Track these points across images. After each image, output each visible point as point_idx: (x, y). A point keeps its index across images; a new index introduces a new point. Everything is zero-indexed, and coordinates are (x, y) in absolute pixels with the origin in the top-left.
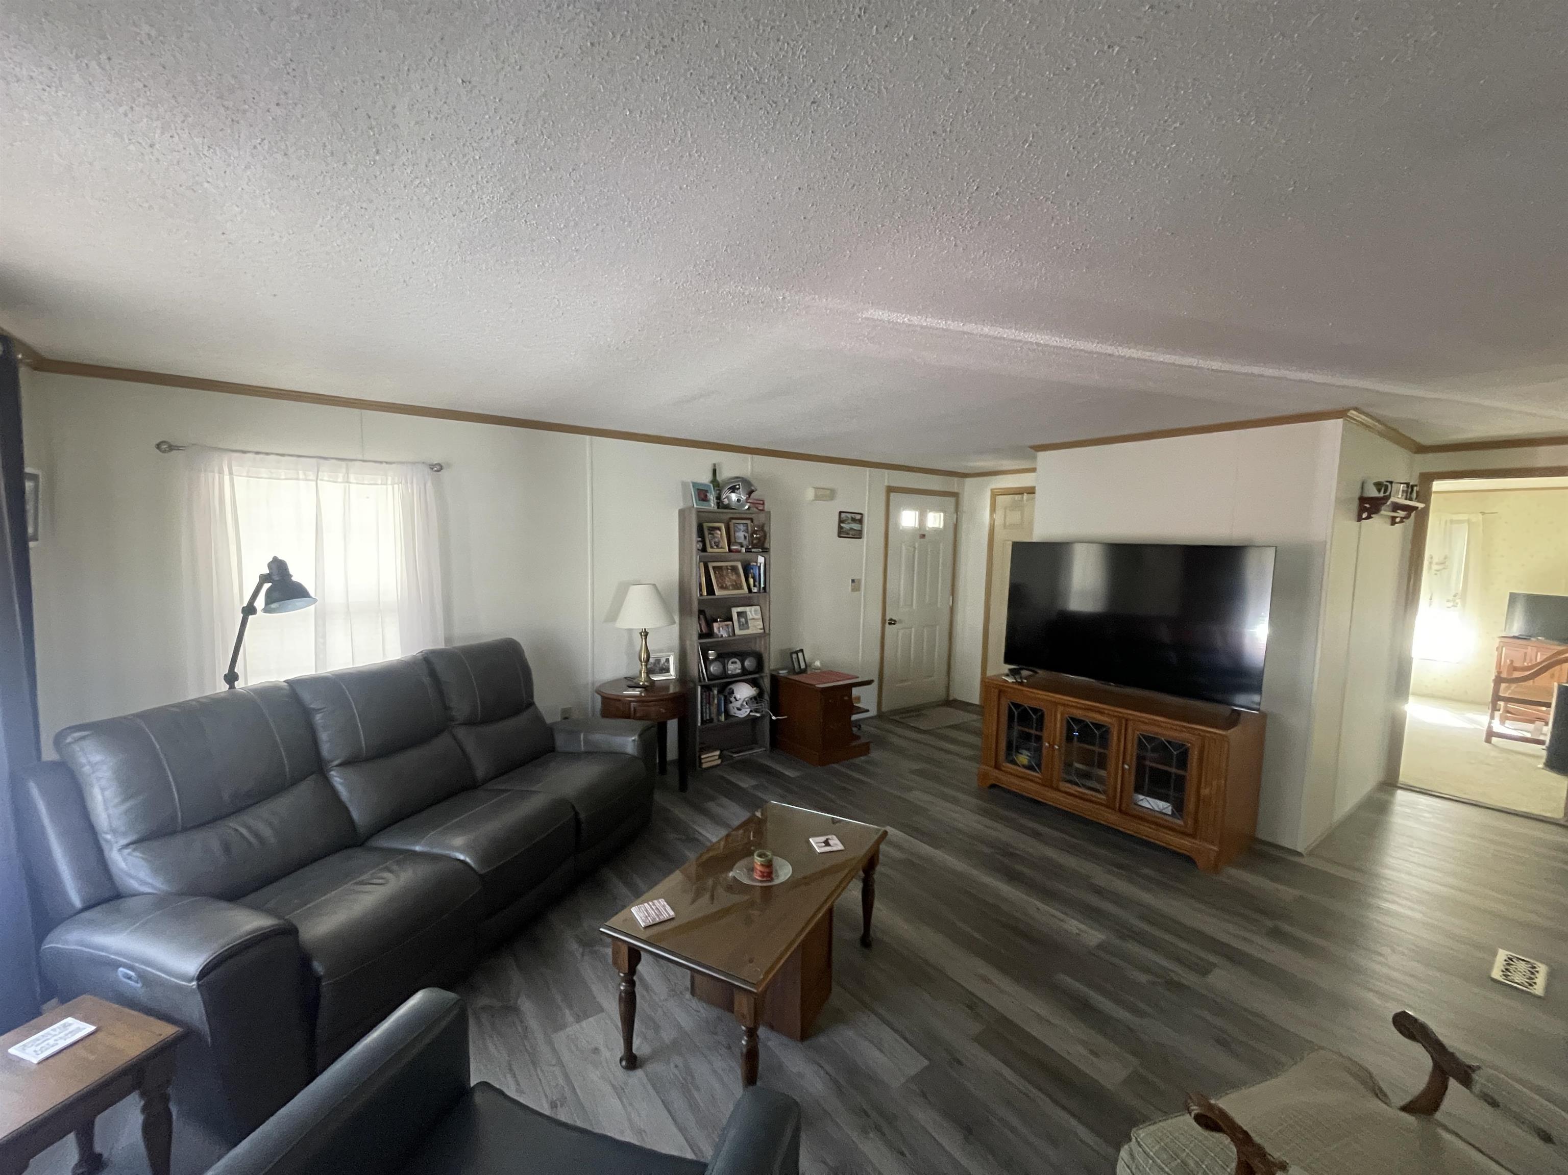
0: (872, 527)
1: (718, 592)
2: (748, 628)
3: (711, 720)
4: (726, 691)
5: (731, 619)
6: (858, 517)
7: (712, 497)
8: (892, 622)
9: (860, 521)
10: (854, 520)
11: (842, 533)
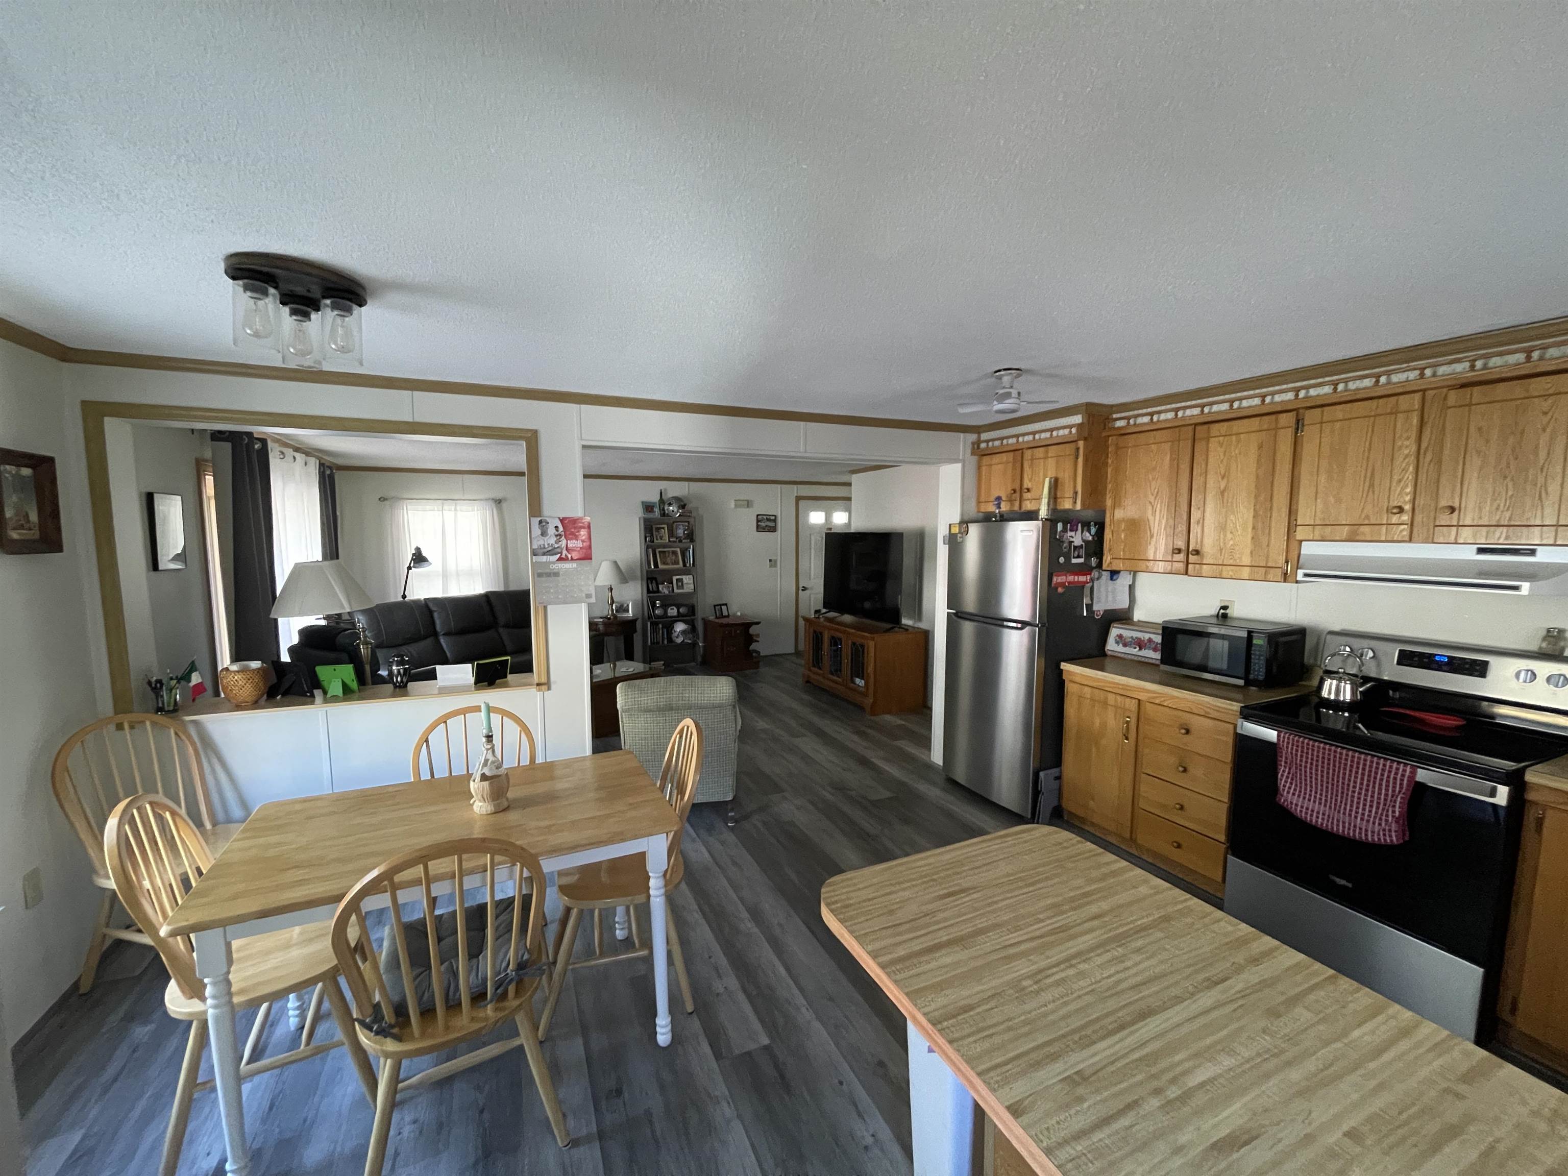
0: (785, 524)
1: (661, 566)
2: (683, 588)
3: (658, 643)
4: (669, 628)
5: (672, 583)
6: (773, 518)
7: (657, 510)
8: (804, 589)
9: (775, 521)
10: (768, 520)
11: (759, 529)
